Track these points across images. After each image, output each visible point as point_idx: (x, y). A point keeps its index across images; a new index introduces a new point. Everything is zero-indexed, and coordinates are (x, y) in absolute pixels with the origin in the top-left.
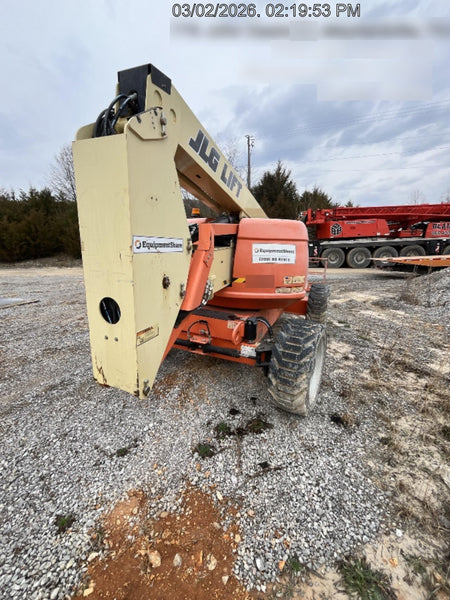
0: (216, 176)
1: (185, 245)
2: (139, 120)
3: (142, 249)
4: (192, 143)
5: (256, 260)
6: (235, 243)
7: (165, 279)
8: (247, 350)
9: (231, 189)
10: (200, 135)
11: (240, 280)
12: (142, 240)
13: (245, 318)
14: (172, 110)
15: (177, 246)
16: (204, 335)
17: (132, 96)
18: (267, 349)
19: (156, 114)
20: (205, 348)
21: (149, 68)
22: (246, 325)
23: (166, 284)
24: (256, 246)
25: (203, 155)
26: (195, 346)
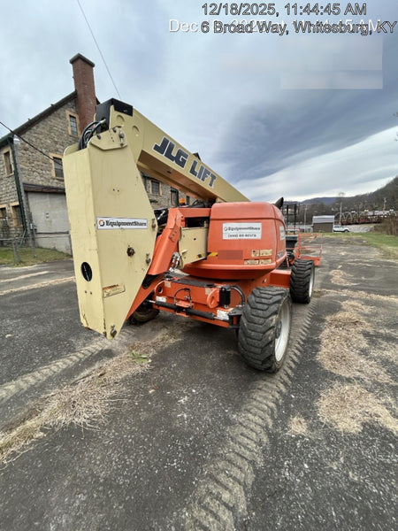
0: (185, 171)
1: (150, 224)
2: (99, 138)
3: (105, 227)
4: (156, 148)
5: (225, 237)
6: (208, 223)
7: (129, 249)
8: (222, 315)
9: (203, 180)
10: (165, 142)
11: (213, 254)
12: (105, 220)
13: (220, 286)
14: (135, 127)
15: (141, 224)
16: (188, 301)
17: (102, 122)
18: (238, 313)
19: (115, 131)
20: (188, 311)
21: (113, 102)
22: (221, 292)
23: (130, 252)
24: (226, 225)
25: (169, 155)
26: (180, 309)
